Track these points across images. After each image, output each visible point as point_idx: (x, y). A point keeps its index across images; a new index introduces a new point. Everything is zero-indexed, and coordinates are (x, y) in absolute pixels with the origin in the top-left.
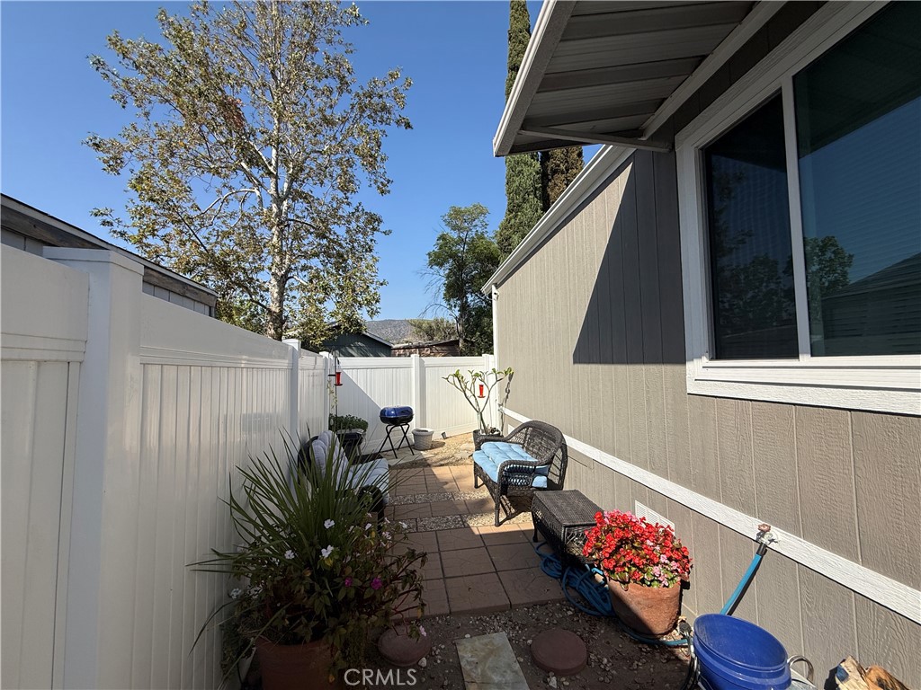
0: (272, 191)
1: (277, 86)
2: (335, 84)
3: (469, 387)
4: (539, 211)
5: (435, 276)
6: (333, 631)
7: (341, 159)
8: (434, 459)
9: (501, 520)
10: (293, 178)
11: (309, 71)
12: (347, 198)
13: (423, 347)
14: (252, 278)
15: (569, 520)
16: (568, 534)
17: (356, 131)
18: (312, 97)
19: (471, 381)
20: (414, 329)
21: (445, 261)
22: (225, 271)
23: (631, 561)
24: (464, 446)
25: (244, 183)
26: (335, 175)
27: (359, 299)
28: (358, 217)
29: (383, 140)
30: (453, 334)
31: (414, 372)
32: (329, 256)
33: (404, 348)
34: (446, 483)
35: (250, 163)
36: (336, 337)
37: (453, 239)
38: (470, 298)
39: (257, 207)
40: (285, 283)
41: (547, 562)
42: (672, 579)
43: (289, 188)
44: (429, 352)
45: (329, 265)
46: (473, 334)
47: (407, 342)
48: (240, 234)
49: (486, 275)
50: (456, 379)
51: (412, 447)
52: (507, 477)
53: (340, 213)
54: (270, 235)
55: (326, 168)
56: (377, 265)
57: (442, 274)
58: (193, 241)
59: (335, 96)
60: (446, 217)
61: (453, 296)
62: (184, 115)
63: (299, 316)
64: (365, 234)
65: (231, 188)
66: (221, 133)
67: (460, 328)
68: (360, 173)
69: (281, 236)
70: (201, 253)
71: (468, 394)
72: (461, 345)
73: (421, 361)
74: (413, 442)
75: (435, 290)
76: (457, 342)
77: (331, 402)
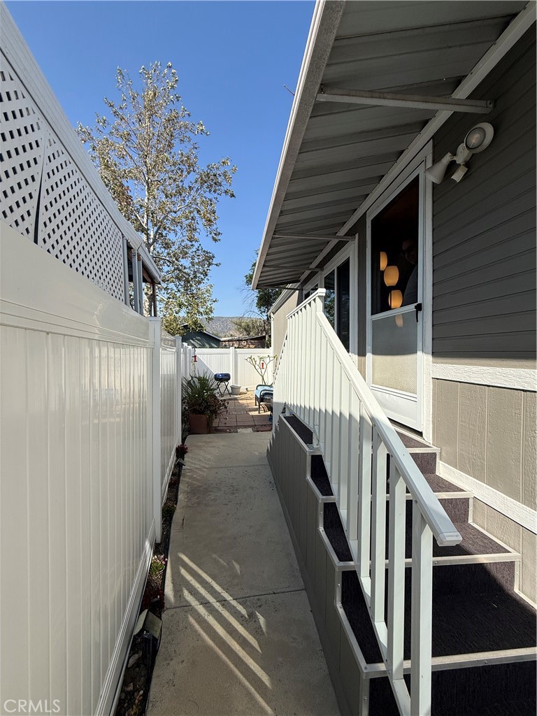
5: (250, 291)
8: (240, 398)
13: (242, 340)
19: (259, 361)
20: (236, 326)
28: (198, 254)
31: (231, 357)
33: (228, 341)
44: (245, 345)
45: (180, 287)
47: (232, 336)
50: (251, 359)
51: (230, 394)
61: (262, 305)
67: (266, 327)
71: (257, 367)
72: (267, 339)
73: (236, 351)
74: (230, 391)
75: (250, 301)
76: (265, 336)
77: (193, 369)
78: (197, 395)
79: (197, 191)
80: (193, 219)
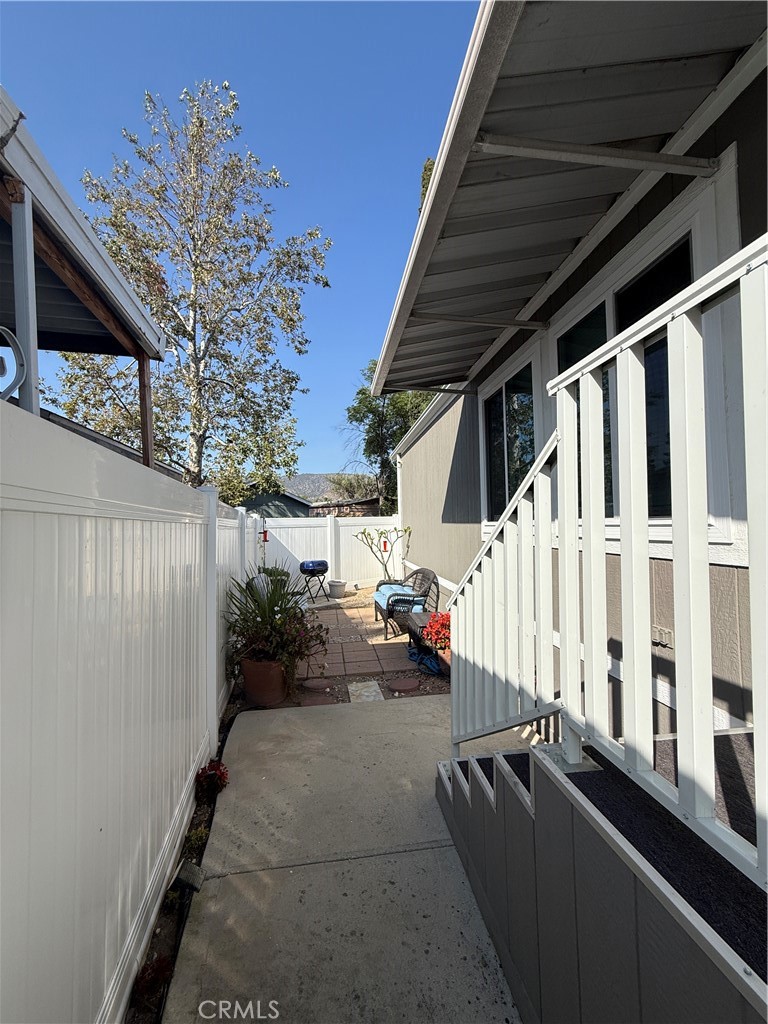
0: (190, 351)
1: (195, 245)
2: (252, 242)
3: (375, 541)
5: (354, 432)
7: (259, 316)
8: (347, 605)
9: (390, 637)
10: (212, 340)
12: (264, 356)
13: (342, 506)
14: (169, 438)
17: (273, 288)
19: (377, 538)
20: (333, 486)
21: (365, 416)
26: (252, 332)
27: (277, 460)
28: (275, 375)
29: (301, 298)
30: (374, 491)
31: (329, 531)
32: (246, 415)
33: (322, 507)
34: (354, 618)
36: (254, 497)
39: (175, 367)
40: (203, 442)
43: (207, 347)
44: (348, 511)
45: (246, 424)
46: (394, 491)
47: (326, 500)
48: (157, 393)
50: (364, 536)
51: (327, 595)
52: (393, 606)
53: (257, 370)
57: (362, 429)
58: (117, 405)
59: (253, 252)
60: (366, 371)
61: (373, 452)
63: (218, 476)
64: (282, 393)
67: (380, 485)
70: (124, 416)
71: (375, 549)
72: (381, 503)
73: (336, 521)
74: (328, 591)
75: (354, 447)
76: (377, 500)
77: (260, 555)
78: (259, 619)
79: (271, 280)
80: (266, 322)
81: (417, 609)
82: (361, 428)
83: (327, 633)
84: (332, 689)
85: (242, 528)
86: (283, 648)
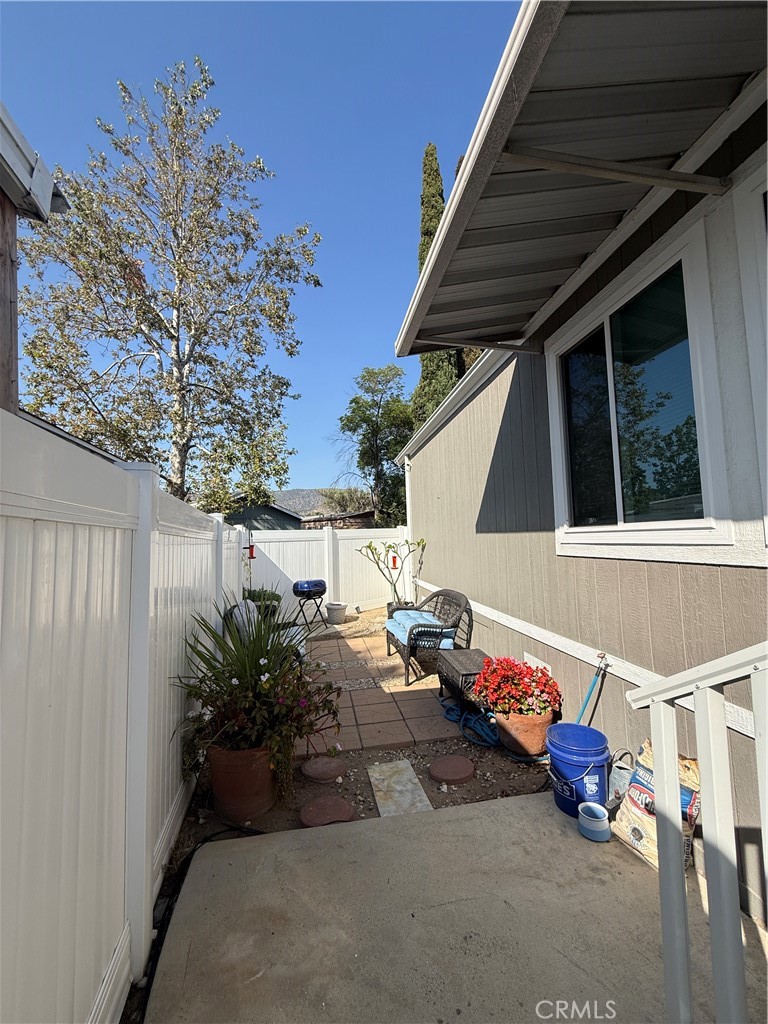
0: (173, 354)
1: (178, 244)
2: (239, 240)
3: (382, 558)
4: (454, 378)
5: (347, 442)
6: (270, 737)
7: (247, 319)
8: (348, 632)
9: (410, 681)
10: (196, 341)
11: (211, 228)
12: (253, 361)
13: (336, 520)
14: (151, 447)
15: (466, 670)
16: (466, 682)
17: (262, 291)
18: (215, 254)
19: (384, 553)
20: (326, 500)
21: (358, 426)
22: (124, 440)
23: (509, 693)
24: (378, 619)
25: (143, 345)
26: (240, 336)
27: (267, 469)
28: (265, 381)
29: (291, 299)
30: (368, 504)
31: (327, 545)
32: (234, 422)
33: (314, 521)
34: (360, 652)
35: (151, 325)
36: (242, 510)
37: (367, 403)
38: (386, 465)
39: (157, 370)
40: (186, 452)
41: (449, 711)
42: (545, 708)
43: (191, 351)
44: (341, 525)
45: (234, 432)
46: (390, 504)
47: (317, 514)
48: (138, 400)
49: (402, 441)
50: (369, 551)
51: (325, 621)
52: (416, 640)
53: (245, 375)
54: (170, 401)
55: (231, 329)
56: (285, 433)
58: (90, 409)
59: (240, 253)
60: (359, 379)
61: (367, 464)
62: (80, 276)
63: (202, 487)
64: (272, 399)
65: (128, 351)
66: (121, 296)
67: (375, 498)
68: (266, 333)
69: (183, 401)
70: (99, 422)
71: (382, 565)
72: (376, 516)
73: (334, 535)
74: (326, 615)
75: (347, 457)
76: (372, 514)
77: (245, 575)
78: (235, 681)
80: (254, 325)
81: (446, 643)
82: (355, 438)
83: (339, 695)
84: (346, 776)
85: (217, 543)
86: (272, 727)
